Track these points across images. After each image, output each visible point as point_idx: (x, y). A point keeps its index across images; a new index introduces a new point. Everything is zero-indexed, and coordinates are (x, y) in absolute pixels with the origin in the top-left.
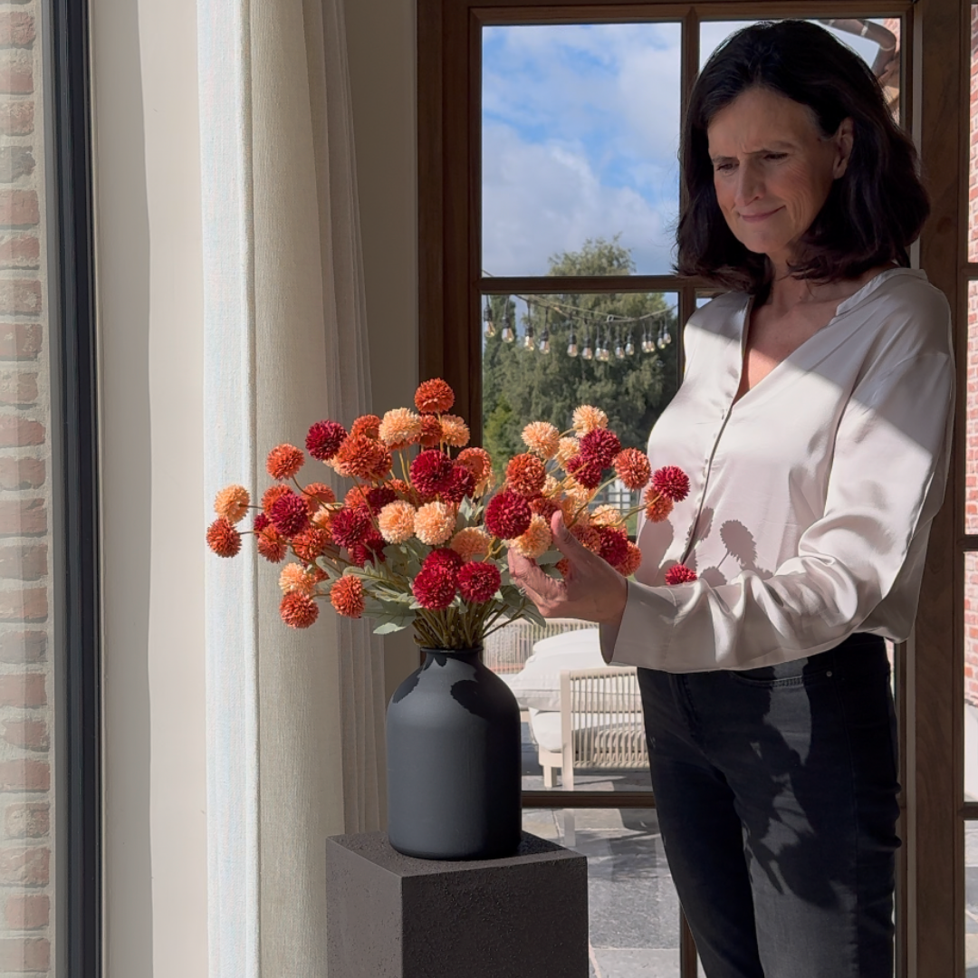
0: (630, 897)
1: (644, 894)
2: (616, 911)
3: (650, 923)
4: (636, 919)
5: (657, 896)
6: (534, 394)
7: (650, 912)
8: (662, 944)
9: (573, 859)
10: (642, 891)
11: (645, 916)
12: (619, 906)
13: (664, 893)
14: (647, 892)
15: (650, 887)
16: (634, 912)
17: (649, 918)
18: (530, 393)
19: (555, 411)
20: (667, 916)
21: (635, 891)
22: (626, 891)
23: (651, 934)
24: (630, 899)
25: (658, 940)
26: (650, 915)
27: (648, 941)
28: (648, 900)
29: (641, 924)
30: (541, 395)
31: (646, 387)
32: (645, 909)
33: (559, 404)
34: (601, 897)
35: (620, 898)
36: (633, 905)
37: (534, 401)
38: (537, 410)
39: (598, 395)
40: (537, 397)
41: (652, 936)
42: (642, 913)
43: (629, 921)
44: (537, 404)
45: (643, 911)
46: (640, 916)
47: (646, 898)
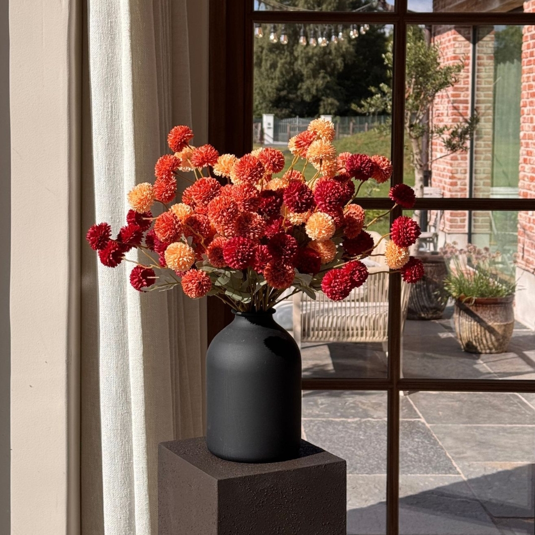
0: (342, 435)
1: (352, 433)
2: (333, 446)
3: (356, 455)
4: (347, 452)
5: (360, 435)
6: (265, 52)
7: (356, 447)
8: (365, 471)
9: (337, 463)
10: (350, 431)
11: (353, 449)
12: (334, 442)
13: (365, 432)
14: (353, 432)
15: (356, 428)
16: (345, 447)
17: (355, 451)
18: (262, 52)
19: (279, 65)
20: (368, 450)
21: (346, 431)
22: (339, 431)
23: (358, 463)
24: (342, 437)
25: (363, 468)
26: (356, 449)
27: (355, 469)
28: (355, 438)
29: (350, 456)
30: (269, 53)
31: (344, 50)
32: (353, 444)
33: (283, 61)
34: (321, 435)
35: (335, 437)
36: (344, 441)
37: (264, 57)
38: (267, 66)
39: (310, 54)
40: (266, 55)
41: (358, 465)
42: (351, 448)
43: (342, 453)
44: (266, 60)
45: (351, 446)
46: (349, 450)
47: (353, 436)
